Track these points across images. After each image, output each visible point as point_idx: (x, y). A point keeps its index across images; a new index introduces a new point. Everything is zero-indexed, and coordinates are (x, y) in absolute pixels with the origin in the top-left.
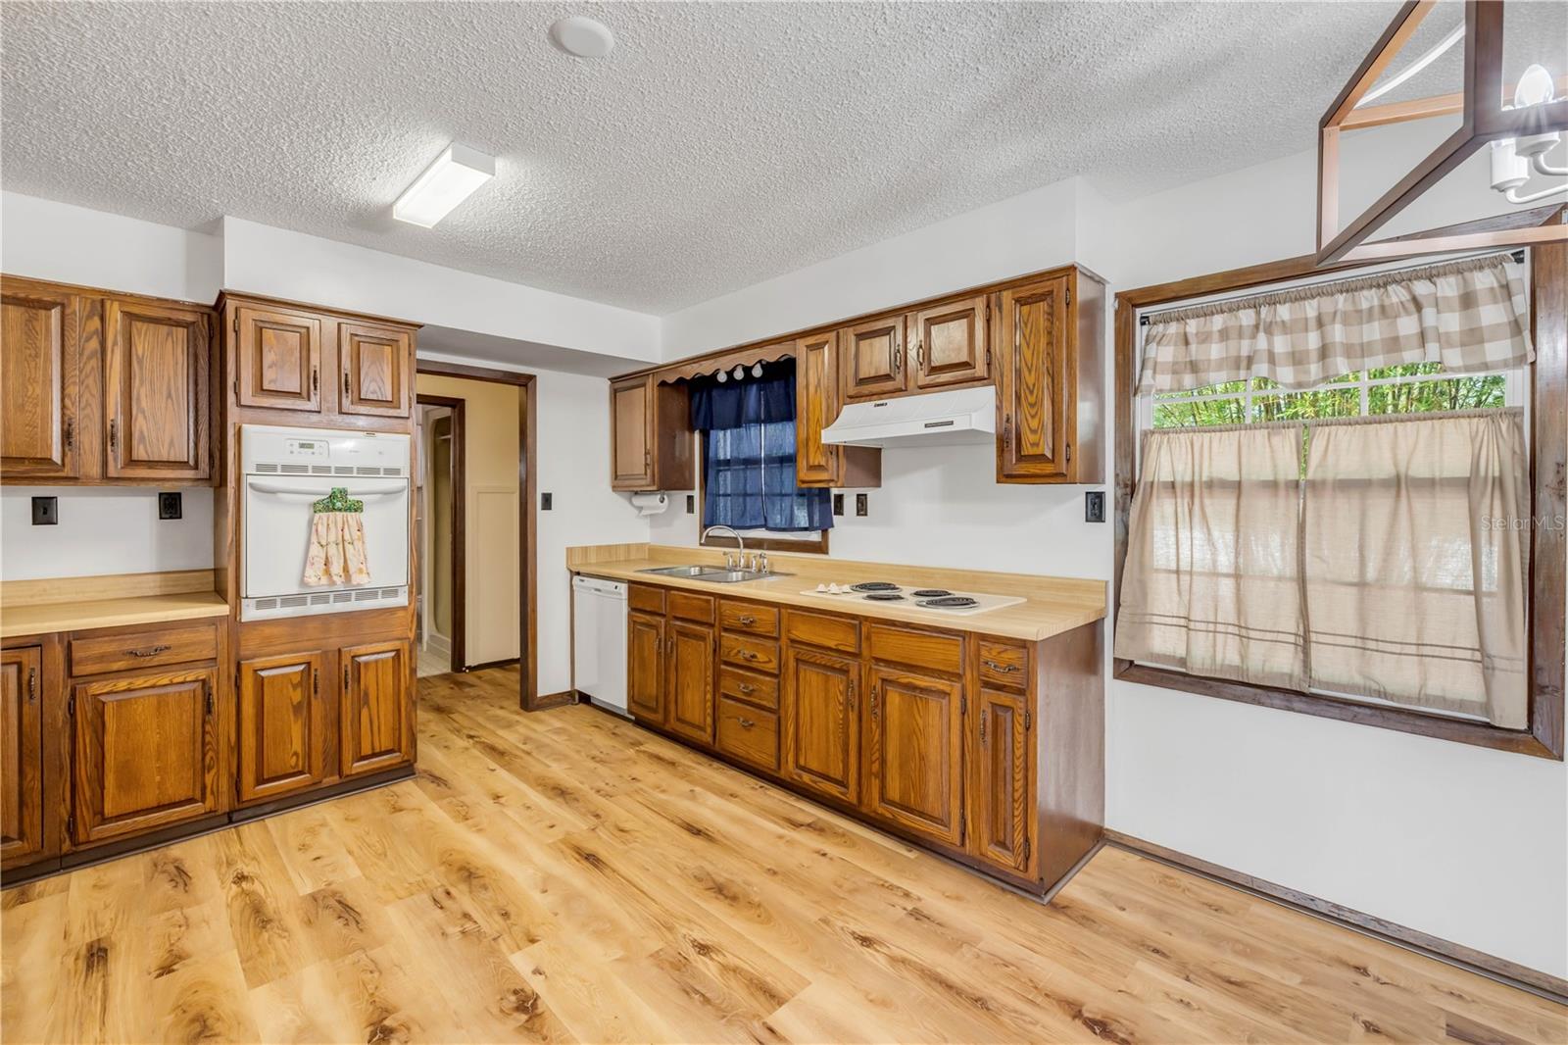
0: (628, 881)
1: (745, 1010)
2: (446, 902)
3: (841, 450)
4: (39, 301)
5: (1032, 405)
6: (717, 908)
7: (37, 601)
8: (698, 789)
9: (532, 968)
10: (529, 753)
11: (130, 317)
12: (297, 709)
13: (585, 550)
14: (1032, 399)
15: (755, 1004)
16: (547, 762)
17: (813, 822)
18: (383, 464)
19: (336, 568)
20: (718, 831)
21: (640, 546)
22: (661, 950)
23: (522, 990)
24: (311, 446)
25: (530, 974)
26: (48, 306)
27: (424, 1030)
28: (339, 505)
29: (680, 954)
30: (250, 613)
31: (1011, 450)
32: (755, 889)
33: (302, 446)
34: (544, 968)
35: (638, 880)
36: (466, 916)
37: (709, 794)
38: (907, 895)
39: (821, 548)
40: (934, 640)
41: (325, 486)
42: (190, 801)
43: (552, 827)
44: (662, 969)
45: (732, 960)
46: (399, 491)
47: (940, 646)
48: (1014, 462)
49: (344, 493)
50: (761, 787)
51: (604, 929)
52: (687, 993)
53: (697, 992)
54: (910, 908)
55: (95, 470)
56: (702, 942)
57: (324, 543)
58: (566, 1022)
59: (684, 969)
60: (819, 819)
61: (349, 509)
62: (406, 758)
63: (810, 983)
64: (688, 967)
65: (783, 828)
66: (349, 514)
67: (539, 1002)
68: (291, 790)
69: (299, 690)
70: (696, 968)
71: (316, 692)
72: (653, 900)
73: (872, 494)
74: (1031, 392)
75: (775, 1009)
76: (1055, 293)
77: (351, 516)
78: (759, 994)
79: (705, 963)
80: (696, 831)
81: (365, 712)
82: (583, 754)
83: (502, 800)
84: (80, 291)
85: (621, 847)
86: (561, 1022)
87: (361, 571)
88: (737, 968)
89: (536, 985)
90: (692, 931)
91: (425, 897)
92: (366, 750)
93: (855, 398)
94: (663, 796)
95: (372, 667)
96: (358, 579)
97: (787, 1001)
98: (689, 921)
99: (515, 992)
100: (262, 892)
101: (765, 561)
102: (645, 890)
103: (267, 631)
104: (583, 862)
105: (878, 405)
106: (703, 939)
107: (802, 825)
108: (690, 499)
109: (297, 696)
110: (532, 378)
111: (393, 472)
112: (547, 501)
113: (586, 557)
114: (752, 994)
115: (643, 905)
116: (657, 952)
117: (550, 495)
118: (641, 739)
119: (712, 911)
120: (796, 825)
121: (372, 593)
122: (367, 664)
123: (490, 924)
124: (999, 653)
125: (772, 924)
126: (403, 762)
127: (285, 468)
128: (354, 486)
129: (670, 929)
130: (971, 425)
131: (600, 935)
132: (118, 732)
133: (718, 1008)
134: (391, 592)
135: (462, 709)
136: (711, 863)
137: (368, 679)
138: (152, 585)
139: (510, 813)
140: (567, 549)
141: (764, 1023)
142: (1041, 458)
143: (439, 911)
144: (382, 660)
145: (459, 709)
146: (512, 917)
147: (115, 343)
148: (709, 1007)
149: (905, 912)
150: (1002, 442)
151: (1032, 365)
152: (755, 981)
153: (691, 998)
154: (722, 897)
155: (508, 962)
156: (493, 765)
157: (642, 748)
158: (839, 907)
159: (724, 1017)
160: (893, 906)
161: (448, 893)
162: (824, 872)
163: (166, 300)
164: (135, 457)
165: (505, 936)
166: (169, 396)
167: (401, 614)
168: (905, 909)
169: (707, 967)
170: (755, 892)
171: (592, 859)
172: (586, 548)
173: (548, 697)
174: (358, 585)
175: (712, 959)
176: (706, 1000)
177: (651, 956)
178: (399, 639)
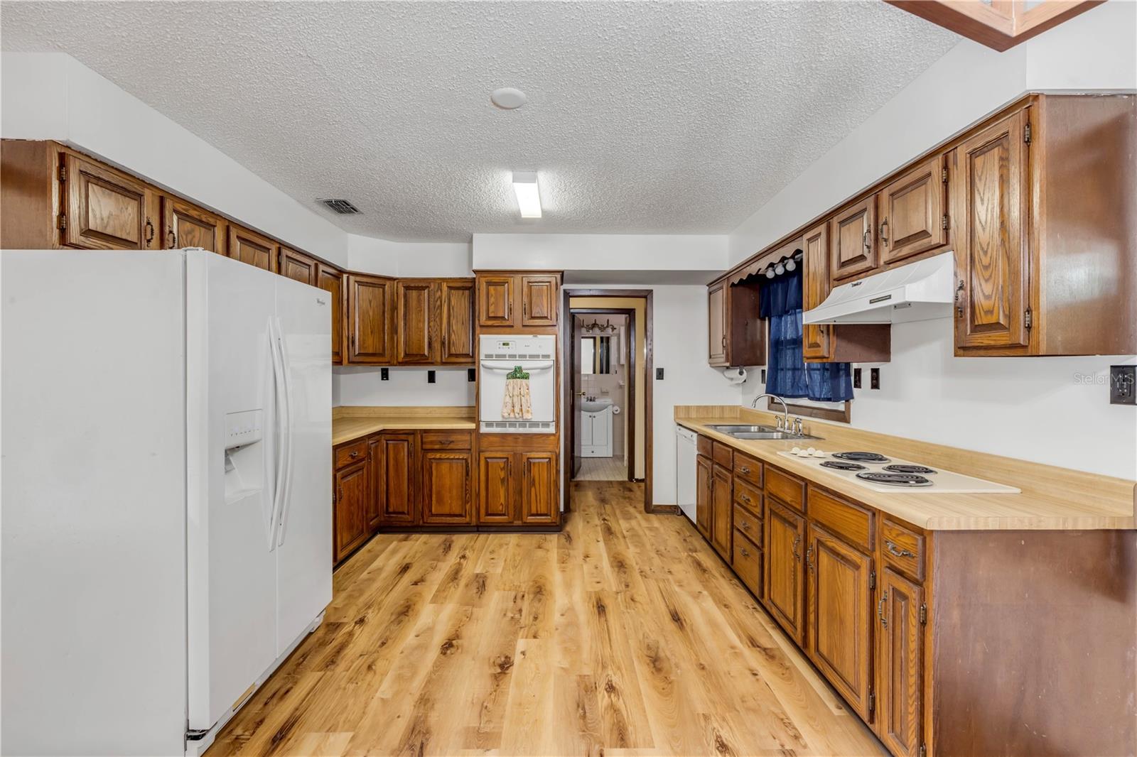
0: (608, 629)
1: (599, 735)
2: (519, 600)
3: (831, 328)
4: (422, 287)
5: (986, 268)
6: (642, 671)
7: (429, 415)
8: (705, 593)
9: (523, 650)
10: (624, 537)
11: (450, 288)
12: (503, 480)
13: (688, 408)
14: (986, 261)
15: (608, 737)
16: (629, 545)
17: (771, 649)
18: (541, 353)
19: (517, 409)
20: (692, 625)
21: (733, 408)
22: (588, 676)
23: (510, 658)
24: (508, 344)
25: (520, 651)
26: (423, 288)
27: (462, 653)
28: (518, 375)
29: (596, 683)
30: (484, 429)
31: (966, 320)
32: (679, 671)
33: (504, 344)
34: (528, 654)
35: (614, 631)
36: (520, 611)
37: (710, 599)
38: (797, 737)
39: (843, 417)
40: (851, 511)
41: (512, 365)
42: (460, 515)
43: (598, 583)
44: (579, 686)
45: (620, 704)
46: (550, 368)
47: (854, 518)
48: (969, 332)
49: (520, 368)
50: (754, 608)
51: (571, 648)
52: (578, 706)
53: (584, 709)
54: (787, 747)
55: (439, 360)
56: (614, 684)
57: (511, 395)
58: (512, 684)
59: (589, 693)
60: (779, 648)
61: (523, 378)
62: (554, 521)
63: (654, 747)
64: (592, 693)
65: (741, 641)
66: (523, 380)
67: (511, 668)
68: (501, 523)
69: (503, 472)
70: (596, 696)
71: (511, 474)
72: (611, 646)
73: (883, 367)
74: (986, 253)
75: (616, 747)
76: (1010, 134)
77: (524, 381)
78: (616, 733)
79: (604, 697)
80: (676, 618)
81: (533, 489)
82: (654, 547)
83: (588, 559)
84: (434, 280)
85: (622, 608)
86: (510, 683)
87: (528, 411)
88: (619, 710)
89: (517, 659)
90: (615, 674)
91: (513, 593)
92: (534, 511)
93: (841, 280)
94: (677, 589)
95: (537, 465)
96: (527, 416)
97: (628, 747)
98: (619, 668)
99: (506, 657)
100: (464, 565)
101: (801, 425)
102: (612, 639)
103: (491, 439)
104: (595, 608)
105: (855, 285)
106: (616, 683)
107: (758, 647)
108: (763, 371)
109: (502, 474)
110: (651, 292)
111: (547, 356)
112: (660, 374)
113: (688, 414)
114: (612, 730)
115: (603, 647)
116: (585, 676)
117: (663, 369)
118: (698, 547)
119: (638, 671)
120: (753, 643)
121: (535, 424)
122: (534, 463)
123: (526, 619)
124: (898, 535)
125: (668, 698)
126: (552, 523)
127: (497, 356)
128: (525, 364)
129: (604, 667)
130: (904, 298)
131: (566, 651)
132: (437, 476)
133: (586, 725)
134: (546, 425)
135: (614, 503)
136: (667, 641)
137: (535, 471)
138: (463, 412)
139: (585, 567)
140: (675, 407)
141: (602, 750)
142: (996, 326)
143: (513, 603)
144: (542, 463)
145: (613, 503)
146: (538, 621)
147: (445, 302)
148: (582, 721)
149: (780, 748)
150: (959, 311)
151: (986, 222)
152: (621, 724)
153: (577, 710)
154: (652, 665)
155: (516, 641)
156: (601, 539)
157: (694, 554)
158: (727, 715)
159: (584, 731)
160: (775, 738)
161: (523, 596)
162: (744, 685)
163: (462, 278)
164: (451, 353)
165: (526, 629)
166: (463, 323)
167: (552, 438)
168: (782, 746)
169: (603, 699)
170: (677, 673)
171: (601, 608)
172: (689, 406)
173: (660, 506)
174: (526, 419)
175: (610, 697)
176: (584, 717)
177: (580, 676)
178: (550, 452)
